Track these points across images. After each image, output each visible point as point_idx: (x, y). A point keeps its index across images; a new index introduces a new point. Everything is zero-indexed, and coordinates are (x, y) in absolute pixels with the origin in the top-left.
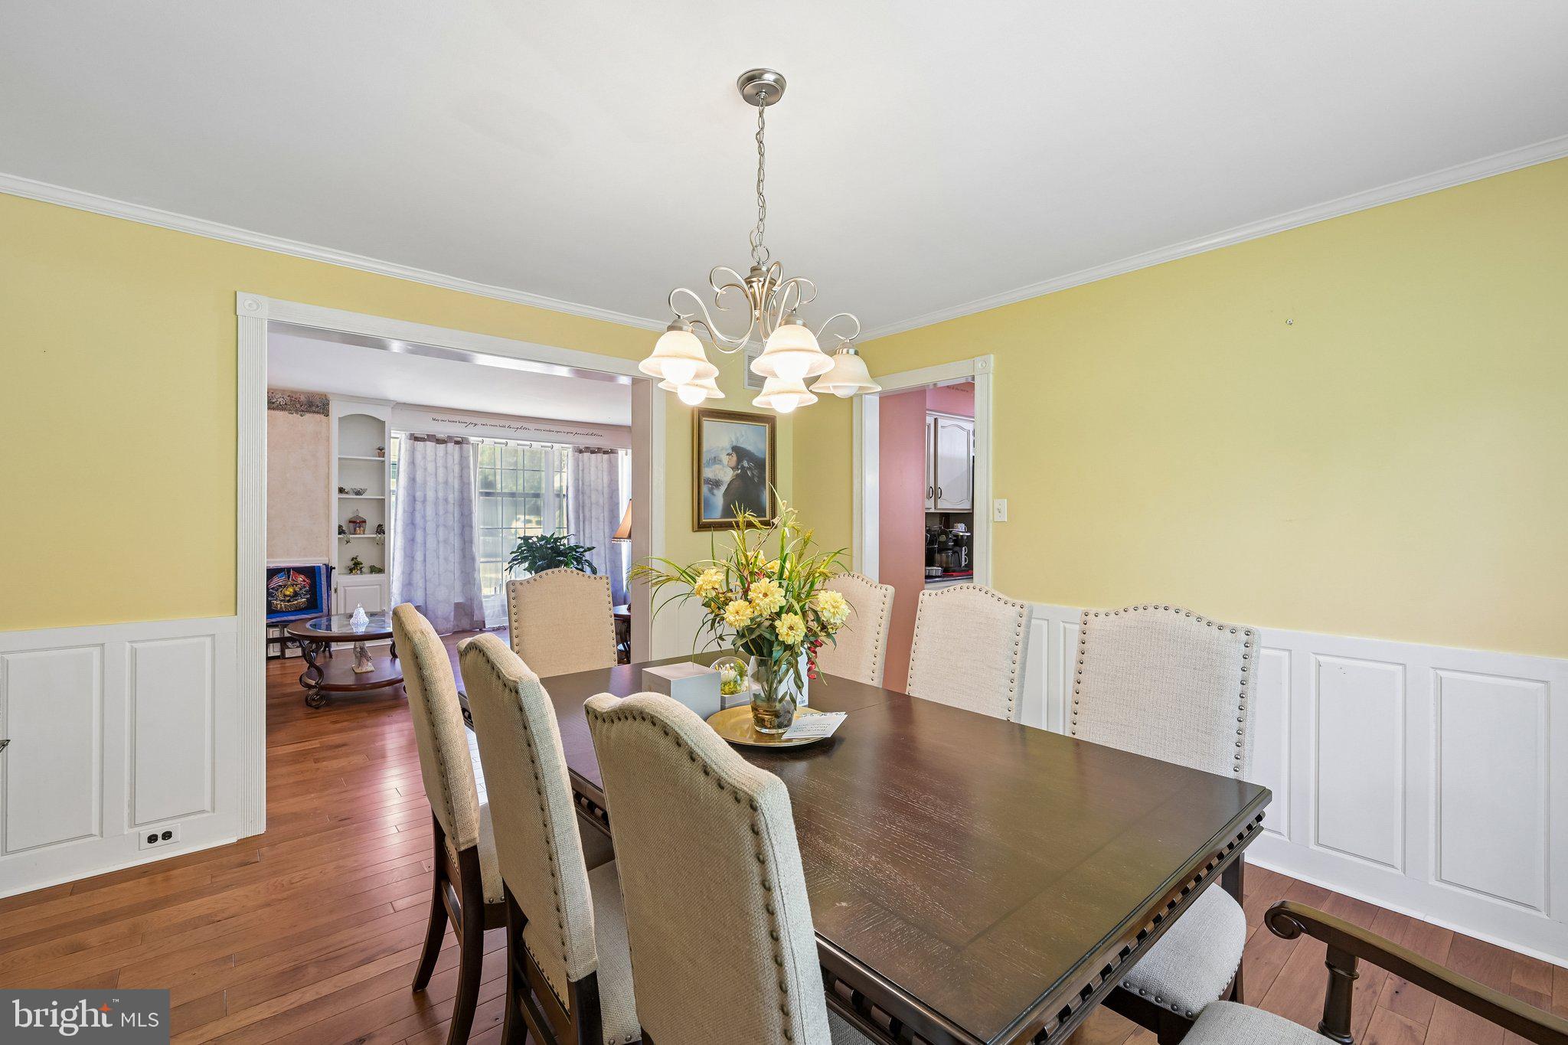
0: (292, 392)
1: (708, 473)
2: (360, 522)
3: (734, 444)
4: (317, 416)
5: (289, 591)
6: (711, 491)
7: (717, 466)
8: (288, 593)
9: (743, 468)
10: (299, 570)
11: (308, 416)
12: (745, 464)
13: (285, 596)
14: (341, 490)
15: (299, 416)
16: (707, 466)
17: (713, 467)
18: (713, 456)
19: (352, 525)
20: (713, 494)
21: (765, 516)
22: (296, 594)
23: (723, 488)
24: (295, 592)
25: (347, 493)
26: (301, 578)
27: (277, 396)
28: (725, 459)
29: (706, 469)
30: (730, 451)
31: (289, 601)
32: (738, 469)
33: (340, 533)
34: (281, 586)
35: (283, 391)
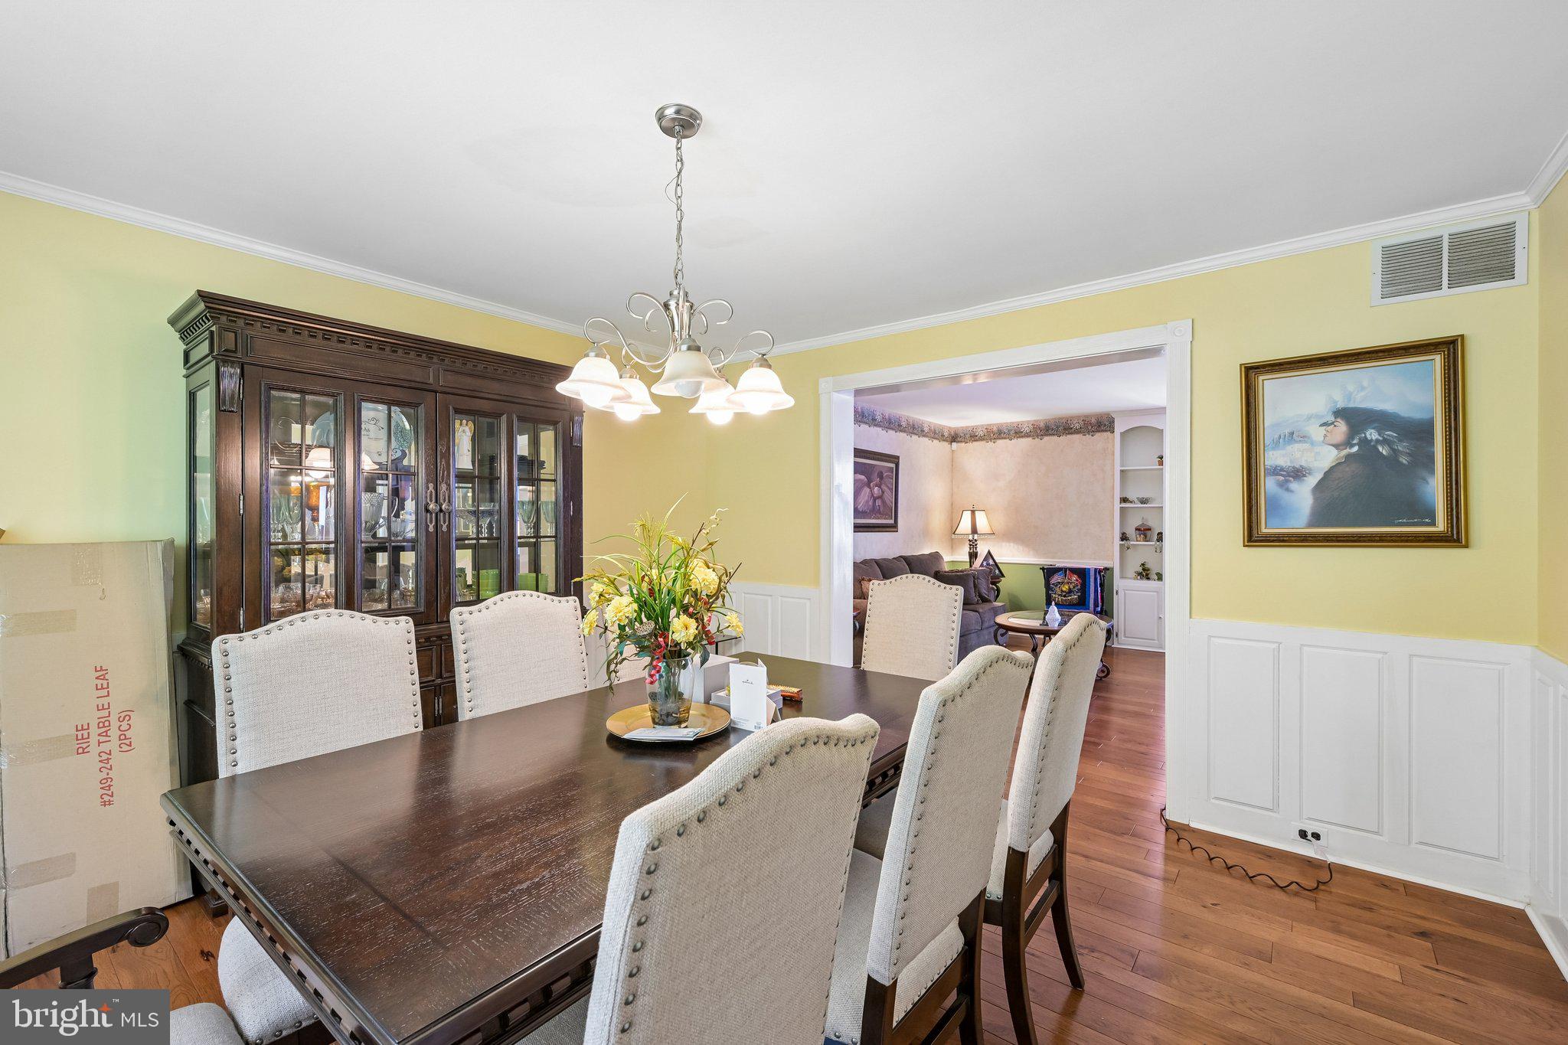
0: (1085, 416)
1: (1272, 457)
2: (1145, 530)
3: (1341, 405)
4: (1105, 434)
5: (1065, 588)
6: (1283, 485)
7: (1296, 446)
8: (1064, 589)
9: (1364, 442)
10: (1074, 571)
11: (1098, 435)
12: (1372, 434)
13: (1062, 591)
14: (1124, 500)
15: (1090, 436)
16: (1274, 449)
17: (1289, 448)
18: (1287, 431)
19: (1137, 532)
20: (1288, 490)
21: (1433, 524)
22: (1070, 591)
23: (1312, 481)
24: (1070, 589)
25: (1131, 502)
26: (1074, 578)
27: (1075, 422)
28: (1317, 433)
29: (1271, 453)
30: (1331, 418)
31: (1065, 596)
32: (1352, 446)
33: (1122, 539)
34: (1059, 583)
35: (1078, 417)
